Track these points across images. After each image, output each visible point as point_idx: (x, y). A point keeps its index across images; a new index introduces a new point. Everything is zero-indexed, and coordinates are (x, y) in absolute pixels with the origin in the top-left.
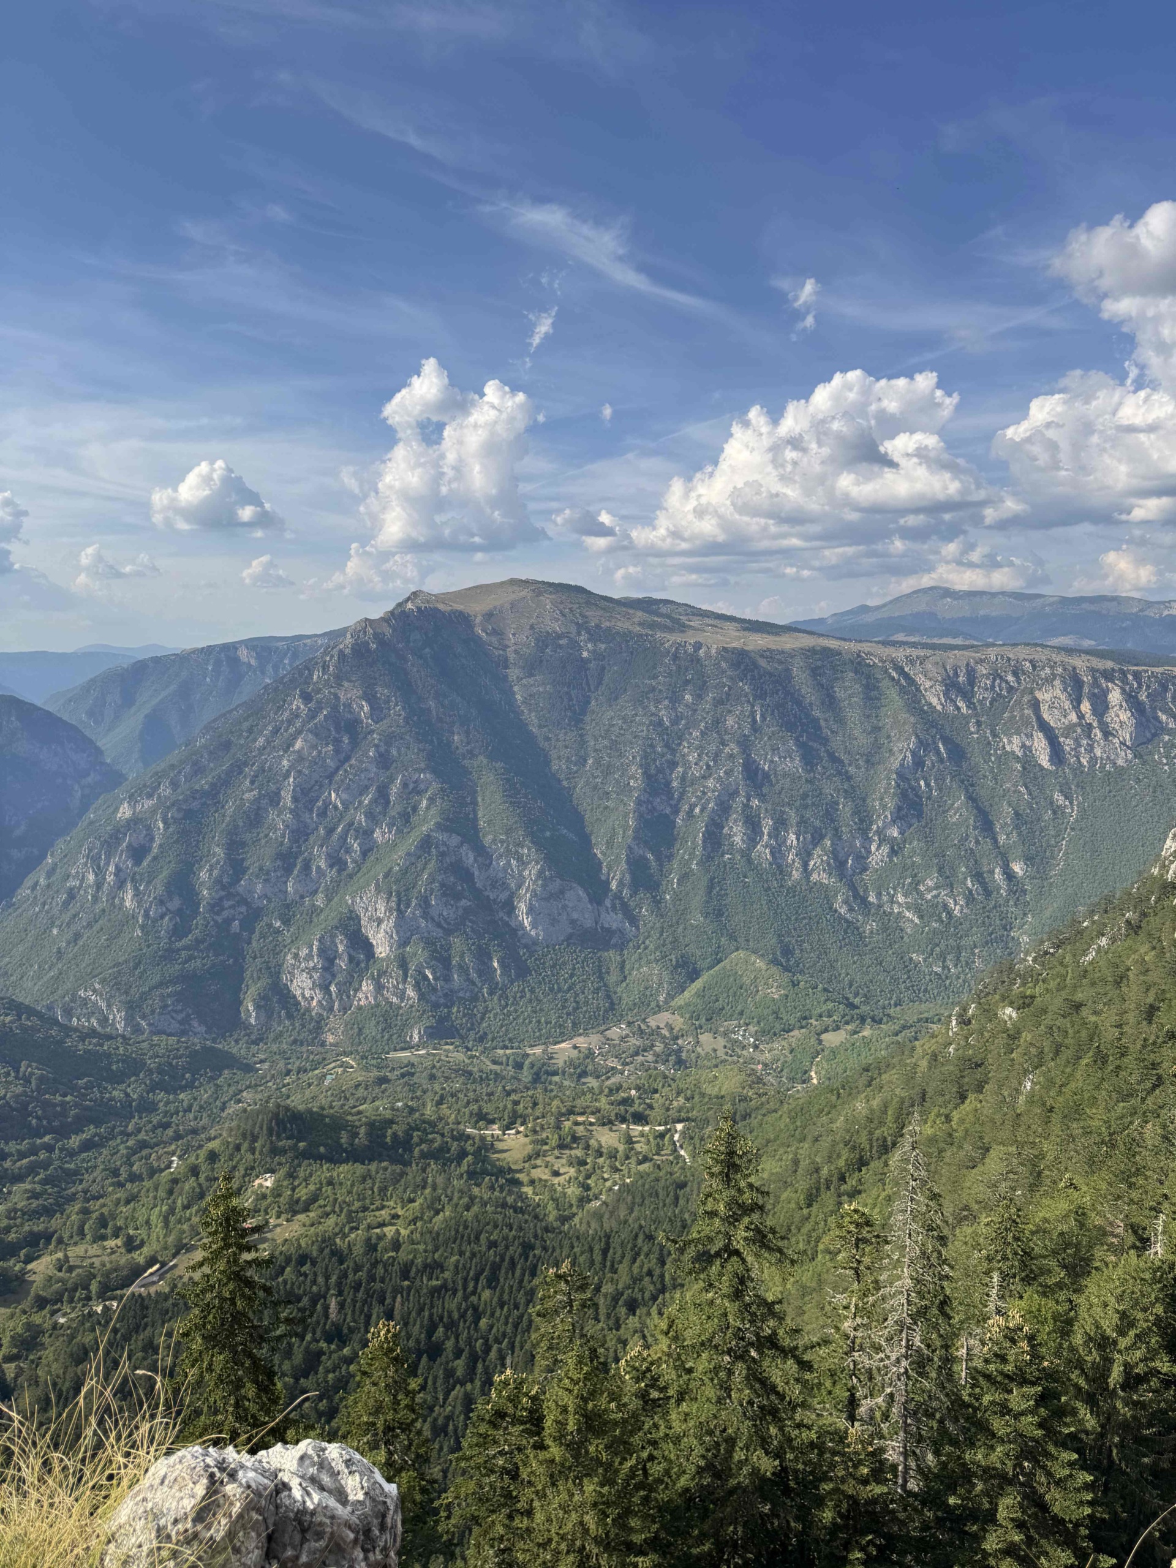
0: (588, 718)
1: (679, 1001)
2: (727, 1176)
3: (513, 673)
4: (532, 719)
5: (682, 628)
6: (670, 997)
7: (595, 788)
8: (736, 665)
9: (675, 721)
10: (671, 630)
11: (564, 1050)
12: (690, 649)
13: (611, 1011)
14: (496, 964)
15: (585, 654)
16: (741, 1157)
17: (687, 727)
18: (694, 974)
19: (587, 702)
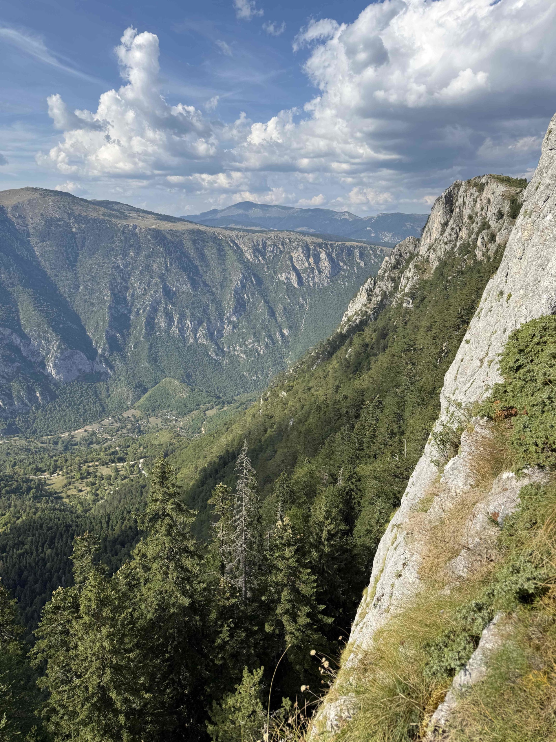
0: (78, 264)
1: (138, 404)
2: (162, 482)
3: (33, 240)
4: (46, 265)
5: (126, 217)
6: (133, 402)
7: (85, 301)
8: (155, 237)
9: (126, 266)
10: (120, 218)
11: (80, 433)
12: (131, 229)
13: (103, 411)
14: (38, 395)
15: (74, 230)
16: (168, 473)
17: (132, 269)
18: (145, 390)
19: (77, 256)
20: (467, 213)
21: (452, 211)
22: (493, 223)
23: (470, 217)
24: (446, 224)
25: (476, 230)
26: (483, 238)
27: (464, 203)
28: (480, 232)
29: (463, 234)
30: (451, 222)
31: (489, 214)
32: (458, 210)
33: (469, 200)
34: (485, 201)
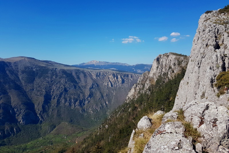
0: (35, 81)
1: (52, 132)
3: (19, 73)
4: (23, 82)
5: (53, 66)
6: (50, 132)
7: (36, 94)
8: (63, 72)
9: (52, 82)
10: (51, 66)
12: (55, 69)
13: (39, 136)
15: (34, 70)
17: (54, 83)
18: (55, 127)
19: (35, 79)
20: (164, 64)
21: (159, 63)
22: (173, 67)
23: (165, 65)
24: (158, 67)
25: (168, 69)
26: (170, 71)
27: (163, 61)
28: (169, 69)
29: (164, 70)
30: (159, 67)
31: (171, 64)
32: (161, 63)
33: (164, 60)
34: (169, 60)
